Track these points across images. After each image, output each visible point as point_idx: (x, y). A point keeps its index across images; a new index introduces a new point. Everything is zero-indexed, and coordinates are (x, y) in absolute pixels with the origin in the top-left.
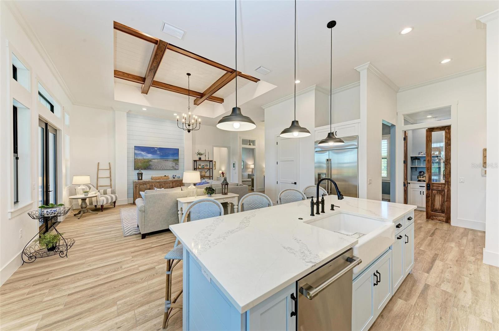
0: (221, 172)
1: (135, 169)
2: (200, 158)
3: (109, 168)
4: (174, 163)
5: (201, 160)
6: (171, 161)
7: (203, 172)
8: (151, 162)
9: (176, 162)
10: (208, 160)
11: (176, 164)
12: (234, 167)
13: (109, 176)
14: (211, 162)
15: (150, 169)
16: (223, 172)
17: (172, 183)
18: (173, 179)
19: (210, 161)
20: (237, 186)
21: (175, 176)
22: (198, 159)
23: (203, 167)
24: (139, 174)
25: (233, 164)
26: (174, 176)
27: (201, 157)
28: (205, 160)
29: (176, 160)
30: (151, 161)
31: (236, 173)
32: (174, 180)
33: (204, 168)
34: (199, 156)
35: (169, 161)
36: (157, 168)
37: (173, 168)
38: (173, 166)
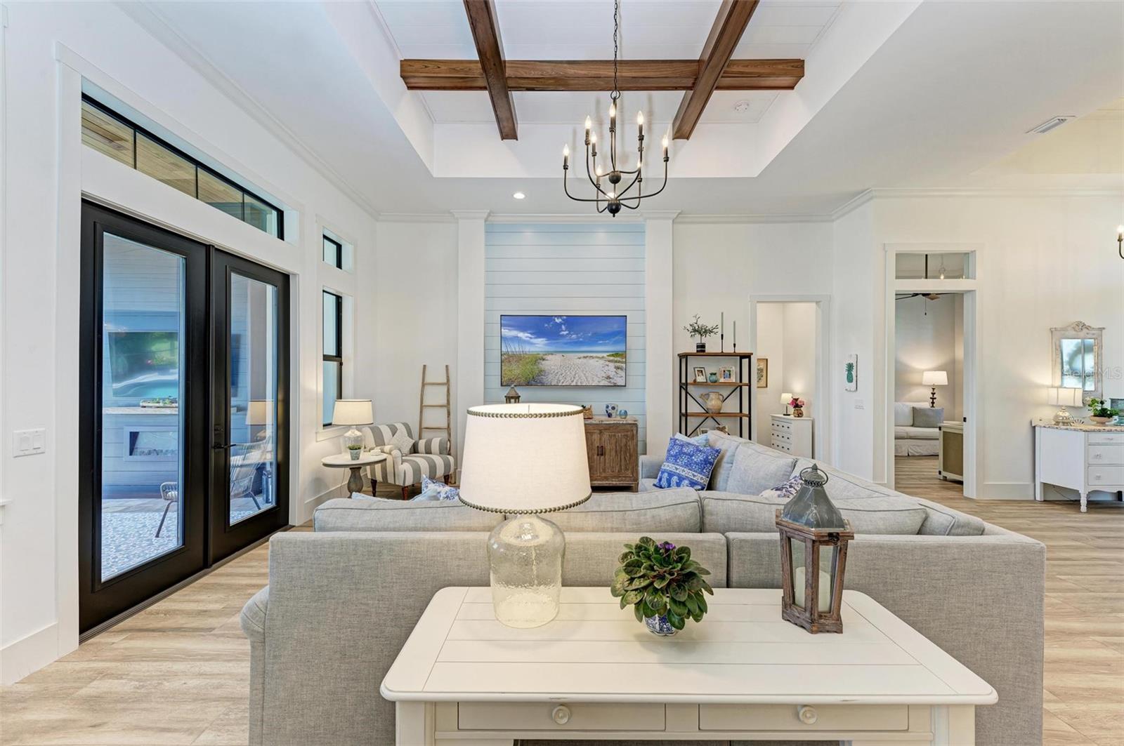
0: (787, 398)
1: (502, 385)
2: (701, 347)
3: (445, 381)
4: (610, 364)
5: (704, 351)
6: (603, 357)
7: (712, 396)
8: (543, 362)
9: (619, 362)
10: (734, 355)
11: (618, 368)
12: (850, 379)
13: (444, 402)
14: (745, 361)
15: (543, 385)
16: (797, 400)
17: (601, 432)
18: (607, 418)
19: (743, 356)
20: (919, 532)
21: (613, 408)
22: (694, 350)
23: (714, 378)
24: (510, 398)
25: (845, 368)
26: (610, 411)
27: (706, 340)
28: (722, 354)
29: (616, 354)
30: (544, 360)
31: (861, 407)
32: (611, 421)
33: (715, 382)
34: (698, 339)
35: (597, 360)
36: (562, 381)
37: (610, 382)
38: (612, 374)
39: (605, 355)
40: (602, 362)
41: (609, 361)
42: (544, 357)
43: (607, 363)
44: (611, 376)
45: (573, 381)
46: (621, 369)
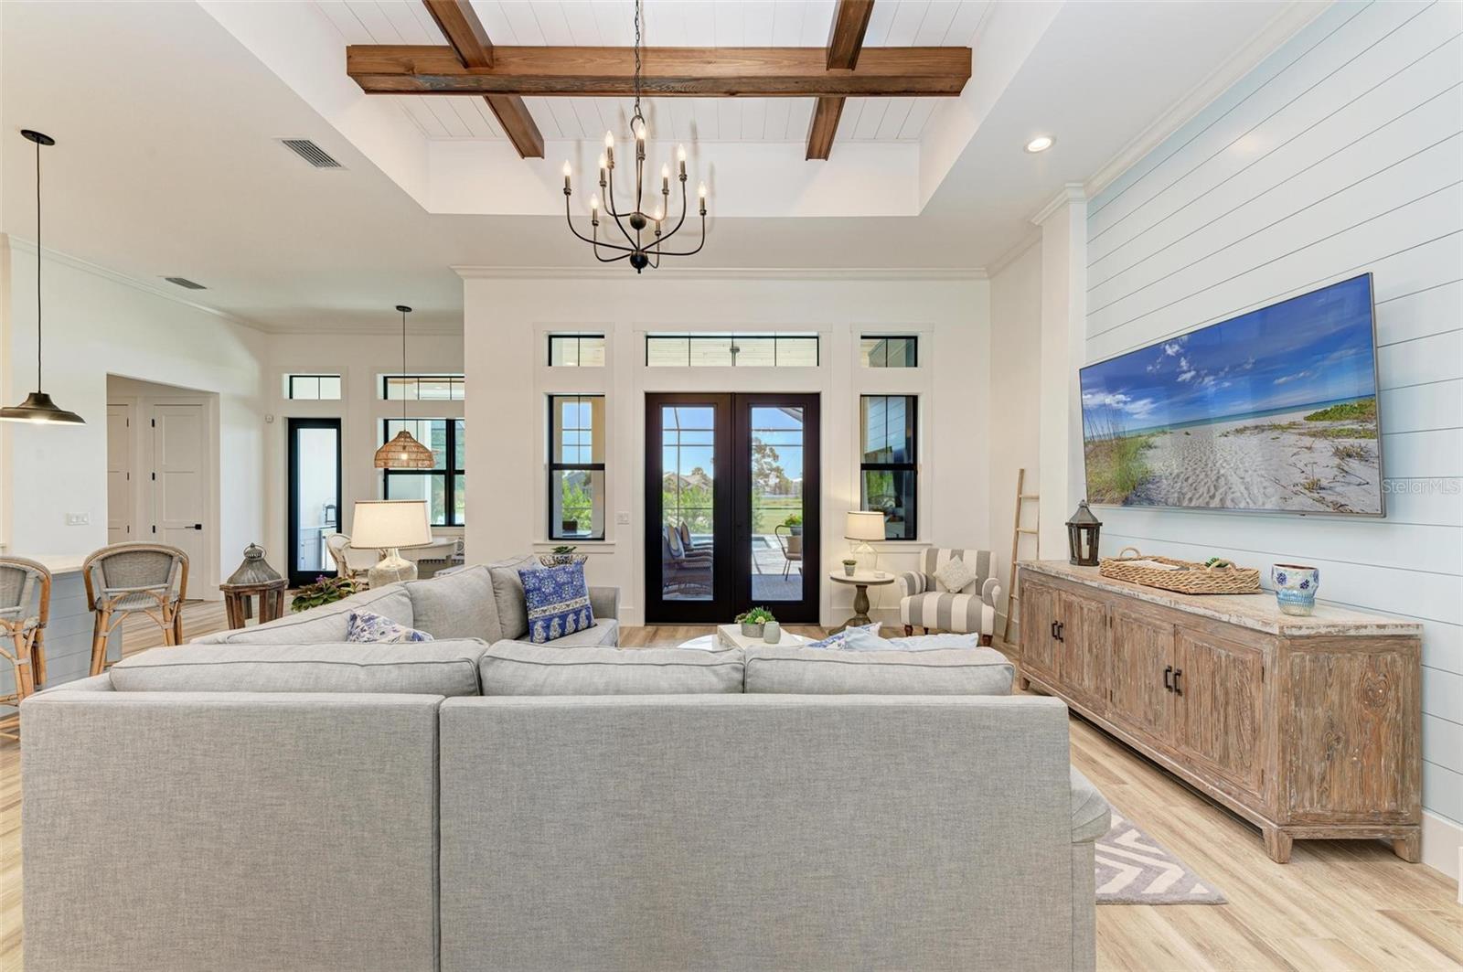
1: (1089, 501)
4: (1320, 444)
6: (1292, 425)
8: (1150, 453)
9: (1348, 435)
11: (1342, 453)
15: (1151, 502)
24: (1080, 527)
29: (1339, 410)
30: (1150, 447)
35: (1275, 434)
36: (1188, 497)
37: (1322, 500)
38: (1325, 474)
39: (1298, 417)
40: (1290, 438)
41: (1314, 435)
42: (1152, 440)
43: (1308, 441)
44: (1324, 483)
45: (1212, 497)
46: (1362, 456)
